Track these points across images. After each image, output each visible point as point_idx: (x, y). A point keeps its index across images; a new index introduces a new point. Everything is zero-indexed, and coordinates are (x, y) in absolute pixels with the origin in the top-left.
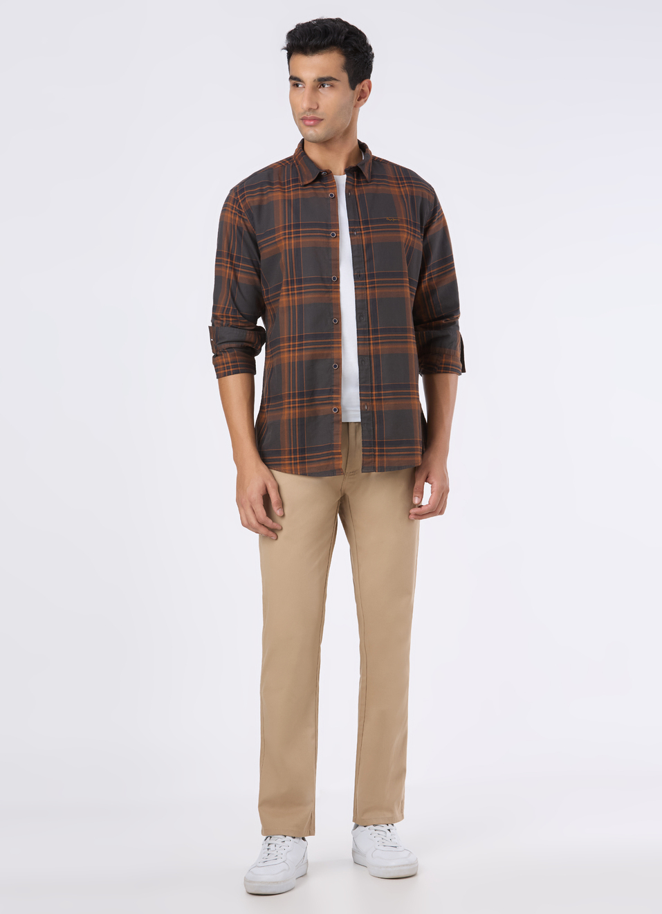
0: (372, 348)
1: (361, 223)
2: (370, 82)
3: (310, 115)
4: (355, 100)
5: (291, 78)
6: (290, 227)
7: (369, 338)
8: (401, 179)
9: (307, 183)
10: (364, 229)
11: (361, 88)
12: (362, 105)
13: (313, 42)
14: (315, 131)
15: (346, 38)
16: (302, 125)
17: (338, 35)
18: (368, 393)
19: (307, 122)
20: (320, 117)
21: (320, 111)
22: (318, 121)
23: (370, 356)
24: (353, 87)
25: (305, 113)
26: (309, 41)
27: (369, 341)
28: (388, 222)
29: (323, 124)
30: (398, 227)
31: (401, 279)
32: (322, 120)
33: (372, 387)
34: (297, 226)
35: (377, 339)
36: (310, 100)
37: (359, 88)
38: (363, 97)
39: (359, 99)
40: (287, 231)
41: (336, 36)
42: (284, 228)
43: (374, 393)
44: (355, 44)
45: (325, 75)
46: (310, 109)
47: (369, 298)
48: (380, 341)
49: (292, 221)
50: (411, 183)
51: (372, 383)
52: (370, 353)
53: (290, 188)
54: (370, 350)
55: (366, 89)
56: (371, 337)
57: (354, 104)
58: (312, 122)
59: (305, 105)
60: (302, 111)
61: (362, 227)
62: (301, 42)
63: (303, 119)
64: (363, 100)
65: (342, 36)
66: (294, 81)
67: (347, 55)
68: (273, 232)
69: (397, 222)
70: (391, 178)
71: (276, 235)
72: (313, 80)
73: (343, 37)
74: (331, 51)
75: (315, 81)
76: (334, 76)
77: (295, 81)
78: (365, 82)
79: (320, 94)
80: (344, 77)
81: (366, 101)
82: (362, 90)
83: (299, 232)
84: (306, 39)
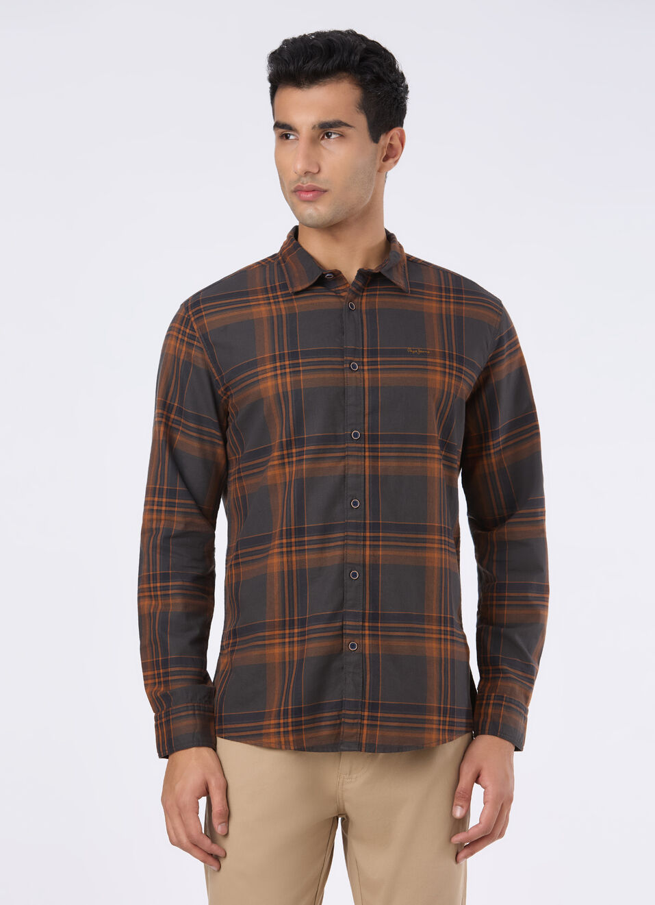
0: (368, 553)
1: (365, 354)
2: (402, 133)
3: (307, 182)
4: (379, 162)
5: (277, 125)
6: (282, 357)
7: (365, 537)
8: (448, 290)
9: (300, 289)
10: (369, 363)
11: (388, 141)
12: (390, 168)
13: (310, 66)
14: (316, 209)
15: (362, 59)
16: (295, 200)
17: (350, 55)
18: (357, 624)
19: (305, 196)
20: (323, 187)
21: (322, 176)
22: (318, 192)
23: (364, 565)
24: (375, 139)
25: (299, 180)
26: (304, 63)
27: (364, 540)
28: (411, 355)
29: (327, 198)
30: (426, 363)
31: (423, 447)
32: (325, 191)
33: (364, 614)
34: (294, 355)
35: (376, 539)
36: (308, 157)
37: (384, 140)
38: (391, 155)
39: (386, 159)
40: (278, 364)
41: (346, 55)
42: (274, 359)
43: (367, 624)
44: (376, 69)
45: (330, 118)
46: (306, 173)
47: (367, 473)
48: (381, 543)
49: (286, 348)
50: (462, 299)
51: (364, 609)
52: (364, 561)
53: (277, 297)
54: (364, 556)
55: (396, 142)
56: (368, 534)
57: (378, 166)
58: (310, 195)
59: (300, 166)
60: (293, 176)
61: (365, 360)
62: (292, 67)
63: (298, 191)
64: (391, 161)
65: (356, 54)
66: (281, 131)
67: (363, 85)
68: (254, 364)
69: (425, 355)
70: (430, 288)
71: (259, 369)
72: (311, 127)
73: (358, 58)
74: (340, 79)
75: (314, 127)
76: (344, 120)
77: (284, 130)
78: (395, 131)
79: (322, 149)
80: (361, 121)
81: (396, 162)
82: (391, 146)
83: (298, 365)
84: (298, 61)
